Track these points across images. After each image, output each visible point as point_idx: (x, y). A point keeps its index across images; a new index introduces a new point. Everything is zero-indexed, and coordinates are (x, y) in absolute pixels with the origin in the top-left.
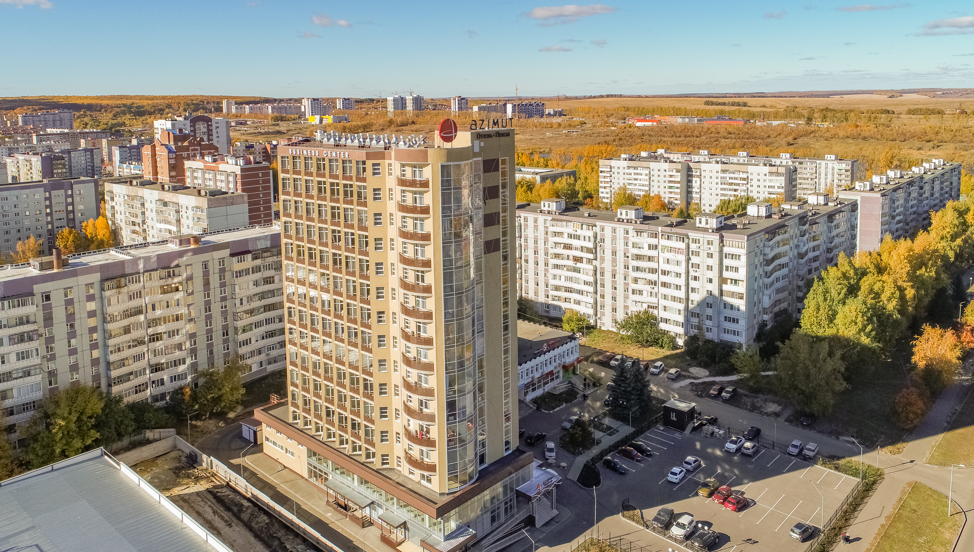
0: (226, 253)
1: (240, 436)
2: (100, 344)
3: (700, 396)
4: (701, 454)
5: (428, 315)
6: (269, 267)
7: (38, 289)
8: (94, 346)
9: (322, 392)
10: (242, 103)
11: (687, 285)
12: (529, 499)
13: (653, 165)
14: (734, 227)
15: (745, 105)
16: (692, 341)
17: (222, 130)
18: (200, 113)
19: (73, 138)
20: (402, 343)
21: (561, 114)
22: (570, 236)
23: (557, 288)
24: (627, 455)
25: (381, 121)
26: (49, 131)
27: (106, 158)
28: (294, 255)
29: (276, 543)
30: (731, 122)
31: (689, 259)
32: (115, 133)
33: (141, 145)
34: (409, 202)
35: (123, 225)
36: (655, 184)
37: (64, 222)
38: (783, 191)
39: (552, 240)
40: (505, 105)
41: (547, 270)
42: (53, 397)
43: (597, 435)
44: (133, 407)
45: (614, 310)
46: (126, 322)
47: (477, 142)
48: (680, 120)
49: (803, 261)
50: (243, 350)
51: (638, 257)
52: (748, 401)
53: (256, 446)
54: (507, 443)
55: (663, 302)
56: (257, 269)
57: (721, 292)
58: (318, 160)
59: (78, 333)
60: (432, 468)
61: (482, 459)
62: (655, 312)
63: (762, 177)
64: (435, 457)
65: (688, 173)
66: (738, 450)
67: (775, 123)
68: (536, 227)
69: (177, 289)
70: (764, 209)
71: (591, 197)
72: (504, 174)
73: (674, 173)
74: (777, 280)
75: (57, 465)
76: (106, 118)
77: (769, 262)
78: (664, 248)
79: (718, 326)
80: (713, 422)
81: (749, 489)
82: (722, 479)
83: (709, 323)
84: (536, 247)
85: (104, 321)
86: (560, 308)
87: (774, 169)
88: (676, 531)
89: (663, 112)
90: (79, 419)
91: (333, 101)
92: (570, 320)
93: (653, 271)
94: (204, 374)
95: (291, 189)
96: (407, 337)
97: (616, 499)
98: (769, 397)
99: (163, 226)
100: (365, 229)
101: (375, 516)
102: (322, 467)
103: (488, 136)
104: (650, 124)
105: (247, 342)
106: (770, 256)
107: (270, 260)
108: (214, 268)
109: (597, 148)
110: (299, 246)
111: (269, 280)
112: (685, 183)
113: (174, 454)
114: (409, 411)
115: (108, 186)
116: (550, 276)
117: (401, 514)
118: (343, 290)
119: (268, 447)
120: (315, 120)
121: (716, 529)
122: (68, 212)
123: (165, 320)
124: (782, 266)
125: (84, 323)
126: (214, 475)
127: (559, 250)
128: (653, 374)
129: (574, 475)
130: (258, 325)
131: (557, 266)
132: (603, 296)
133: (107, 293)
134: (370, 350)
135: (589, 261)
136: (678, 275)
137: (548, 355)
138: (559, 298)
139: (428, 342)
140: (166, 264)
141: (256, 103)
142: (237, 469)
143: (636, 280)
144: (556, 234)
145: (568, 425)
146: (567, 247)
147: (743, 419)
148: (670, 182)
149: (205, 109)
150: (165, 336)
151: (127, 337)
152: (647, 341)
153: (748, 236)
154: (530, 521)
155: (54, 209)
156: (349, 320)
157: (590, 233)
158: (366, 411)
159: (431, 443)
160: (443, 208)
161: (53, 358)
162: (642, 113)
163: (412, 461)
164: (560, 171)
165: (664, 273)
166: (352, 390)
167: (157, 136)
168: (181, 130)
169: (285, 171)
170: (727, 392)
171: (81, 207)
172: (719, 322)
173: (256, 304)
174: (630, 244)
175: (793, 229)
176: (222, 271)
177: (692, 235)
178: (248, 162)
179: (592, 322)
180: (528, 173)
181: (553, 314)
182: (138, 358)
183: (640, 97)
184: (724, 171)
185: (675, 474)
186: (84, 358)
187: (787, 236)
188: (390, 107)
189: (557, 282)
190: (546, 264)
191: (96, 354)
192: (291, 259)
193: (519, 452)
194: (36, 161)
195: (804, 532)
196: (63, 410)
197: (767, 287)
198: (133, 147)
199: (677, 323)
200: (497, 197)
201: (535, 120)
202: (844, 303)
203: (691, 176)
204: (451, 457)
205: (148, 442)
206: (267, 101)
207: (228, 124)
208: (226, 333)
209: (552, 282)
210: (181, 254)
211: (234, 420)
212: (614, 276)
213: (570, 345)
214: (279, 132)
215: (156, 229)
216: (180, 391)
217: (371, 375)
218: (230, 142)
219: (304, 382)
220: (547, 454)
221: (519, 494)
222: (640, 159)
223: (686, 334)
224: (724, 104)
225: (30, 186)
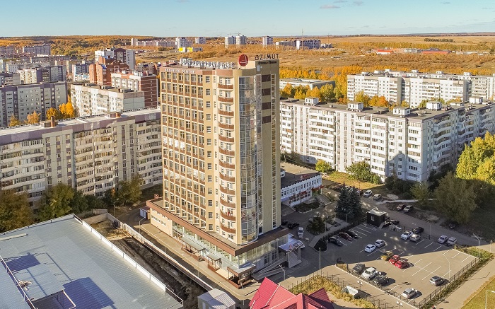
0: (133, 121)
1: (139, 215)
2: (72, 165)
3: (392, 210)
4: (387, 239)
5: (232, 153)
6: (155, 130)
7: (44, 136)
8: (69, 166)
9: (180, 193)
10: (141, 40)
11: (387, 147)
12: (285, 252)
13: (380, 79)
14: (416, 115)
15: (452, 41)
16: (389, 179)
17: (131, 55)
18: (118, 46)
19: (51, 59)
20: (220, 167)
21: (330, 47)
22: (321, 118)
23: (313, 148)
24: (344, 237)
25: (221, 51)
26: (38, 55)
27: (68, 71)
28: (167, 122)
29: (156, 266)
30: (439, 52)
31: (388, 133)
32: (73, 57)
33: (87, 64)
34: (224, 96)
35: (80, 107)
36: (381, 90)
37: (50, 105)
38: (462, 95)
39: (311, 120)
40: (295, 41)
41: (307, 137)
42: (50, 189)
43: (328, 226)
44: (87, 197)
45: (346, 161)
46: (84, 155)
47: (258, 66)
48: (406, 51)
49: (462, 136)
50: (141, 173)
51: (359, 131)
52: (419, 214)
53: (147, 220)
54: (274, 223)
55: (373, 157)
56: (149, 131)
57: (407, 152)
58: (180, 74)
59: (62, 159)
60: (233, 231)
61: (260, 230)
62: (369, 162)
63: (449, 87)
64: (235, 226)
65: (402, 84)
66: (408, 239)
67: (469, 53)
68: (301, 113)
69: (109, 139)
70: (436, 105)
71: (342, 97)
72: (273, 83)
73: (393, 83)
74: (443, 146)
75: (53, 220)
76: (68, 49)
77: (437, 136)
78: (374, 126)
79: (405, 172)
80: (397, 223)
81: (410, 258)
82: (396, 252)
83: (400, 170)
84: (301, 124)
85: (74, 153)
86: (315, 159)
87: (456, 82)
88: (365, 275)
89: (395, 45)
90: (63, 201)
91: (193, 39)
92: (320, 165)
93: (369, 139)
94: (121, 183)
95: (166, 89)
96: (222, 164)
97: (334, 258)
98: (433, 212)
99: (100, 108)
100: (202, 109)
101: (205, 255)
102: (180, 231)
103: (265, 63)
104: (386, 53)
105: (143, 169)
106: (438, 132)
107: (155, 126)
108: (127, 129)
109: (350, 68)
110: (169, 118)
111: (155, 137)
112: (400, 89)
113: (106, 222)
114: (223, 202)
115: (72, 86)
116: (309, 141)
117: (218, 255)
118: (191, 140)
119: (153, 221)
120: (183, 50)
121: (388, 276)
122: (52, 100)
123: (103, 154)
124: (447, 139)
125: (64, 155)
126: (126, 232)
127: (315, 126)
128: (365, 197)
129: (313, 244)
130: (149, 160)
131: (313, 135)
132: (339, 153)
133: (76, 140)
134: (203, 171)
135: (332, 133)
136: (382, 141)
137: (303, 182)
138: (314, 153)
139: (232, 167)
140: (104, 126)
141: (150, 40)
142: (138, 230)
143: (358, 144)
144: (313, 117)
145: (311, 220)
146: (319, 124)
147: (414, 223)
148: (391, 89)
149: (121, 43)
150: (103, 163)
151: (85, 162)
152: (364, 179)
153: (423, 120)
154: (285, 264)
155: (45, 98)
156: (194, 156)
157: (332, 117)
158: (202, 202)
159: (233, 219)
160: (240, 99)
161: (50, 170)
162: (381, 46)
163: (223, 227)
164: (325, 81)
165: (374, 140)
166: (195, 191)
167: (97, 60)
168: (109, 57)
169: (163, 80)
170: (408, 208)
171: (59, 97)
172: (406, 169)
173: (148, 149)
174: (355, 124)
175: (454, 117)
176: (131, 131)
177: (390, 119)
178: (145, 74)
179: (333, 167)
180: (305, 82)
181: (311, 162)
182: (90, 173)
183: (382, 36)
184: (424, 83)
185: (369, 248)
186: (64, 171)
187: (449, 121)
188: (227, 43)
189: (313, 144)
190: (307, 134)
191: (70, 170)
192: (166, 124)
193: (280, 228)
194: (34, 73)
195: (437, 281)
196: (56, 195)
197: (436, 150)
198: (83, 65)
199: (381, 169)
200: (270, 94)
201: (314, 50)
202: (483, 160)
203: (404, 85)
204: (244, 226)
205: (94, 215)
206: (156, 39)
207: (134, 53)
208: (132, 163)
209: (310, 144)
210: (111, 121)
211: (136, 207)
212: (345, 141)
213: (316, 178)
214: (162, 57)
215: (97, 109)
216: (109, 191)
217: (204, 183)
218: (135, 63)
219: (172, 187)
220: (299, 233)
221: (281, 251)
222: (373, 74)
223: (386, 175)
224: (438, 40)
225: (31, 86)
